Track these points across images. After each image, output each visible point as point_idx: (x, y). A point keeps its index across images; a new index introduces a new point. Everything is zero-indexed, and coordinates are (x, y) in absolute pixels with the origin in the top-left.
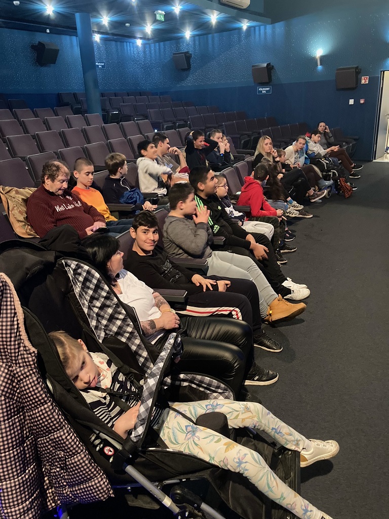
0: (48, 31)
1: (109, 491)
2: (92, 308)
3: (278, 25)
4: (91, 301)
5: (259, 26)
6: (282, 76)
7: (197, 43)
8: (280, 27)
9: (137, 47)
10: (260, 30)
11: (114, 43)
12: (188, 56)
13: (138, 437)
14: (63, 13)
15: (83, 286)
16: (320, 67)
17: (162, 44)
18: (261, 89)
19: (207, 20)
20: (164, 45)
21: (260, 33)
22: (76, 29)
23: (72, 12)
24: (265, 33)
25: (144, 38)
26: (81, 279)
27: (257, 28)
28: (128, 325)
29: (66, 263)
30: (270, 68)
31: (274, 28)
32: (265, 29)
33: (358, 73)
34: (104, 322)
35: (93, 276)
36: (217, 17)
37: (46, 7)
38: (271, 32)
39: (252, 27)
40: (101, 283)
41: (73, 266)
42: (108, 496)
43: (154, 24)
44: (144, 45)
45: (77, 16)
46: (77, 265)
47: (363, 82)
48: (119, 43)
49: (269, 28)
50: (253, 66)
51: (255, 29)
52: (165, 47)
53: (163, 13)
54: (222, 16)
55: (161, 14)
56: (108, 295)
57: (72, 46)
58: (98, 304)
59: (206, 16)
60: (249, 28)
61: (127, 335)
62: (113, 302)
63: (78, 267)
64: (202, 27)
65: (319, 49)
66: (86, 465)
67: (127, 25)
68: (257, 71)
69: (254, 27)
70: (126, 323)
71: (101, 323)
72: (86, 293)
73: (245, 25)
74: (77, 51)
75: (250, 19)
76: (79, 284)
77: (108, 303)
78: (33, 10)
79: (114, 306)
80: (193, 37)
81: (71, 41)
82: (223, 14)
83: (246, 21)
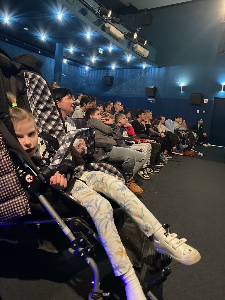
0: (40, 52)
1: (27, 209)
2: (37, 111)
3: (161, 68)
4: (37, 105)
5: (152, 68)
6: (161, 94)
7: (118, 73)
8: (162, 70)
9: (85, 71)
10: (152, 70)
11: (73, 66)
12: (112, 78)
13: (55, 167)
14: (49, 41)
15: (34, 93)
16: (182, 92)
17: (99, 71)
18: (149, 100)
19: (125, 59)
20: (100, 72)
21: (152, 72)
22: (54, 53)
23: (54, 42)
24: (155, 72)
25: (90, 66)
26: (34, 86)
27: (150, 69)
28: (60, 125)
29: (26, 74)
30: (155, 89)
31: (159, 70)
32: (155, 70)
33: (202, 97)
34: (43, 122)
35: (42, 83)
36: (130, 58)
37: (42, 36)
38: (157, 72)
39: (148, 68)
40: (46, 88)
41: (30, 76)
42: (26, 213)
43: (97, 57)
44: (89, 71)
45: (57, 44)
46: (33, 75)
47: (205, 102)
48: (76, 67)
49: (157, 69)
50: (146, 87)
51: (149, 70)
52: (100, 73)
53: (103, 50)
54: (133, 58)
55: (101, 50)
56: (50, 99)
57: (51, 63)
58: (41, 107)
59: (125, 57)
60: (146, 68)
61: (57, 133)
62: (52, 105)
63: (34, 77)
64: (122, 63)
65: (182, 83)
66: (13, 182)
67: (82, 55)
68: (148, 90)
69: (149, 68)
70: (59, 123)
71: (41, 122)
72: (35, 98)
73: (144, 66)
74: (53, 66)
75: (147, 63)
76: (32, 92)
77: (49, 106)
78: (35, 36)
79: (52, 109)
80: (116, 69)
81: (51, 61)
82: (134, 56)
83: (145, 63)
